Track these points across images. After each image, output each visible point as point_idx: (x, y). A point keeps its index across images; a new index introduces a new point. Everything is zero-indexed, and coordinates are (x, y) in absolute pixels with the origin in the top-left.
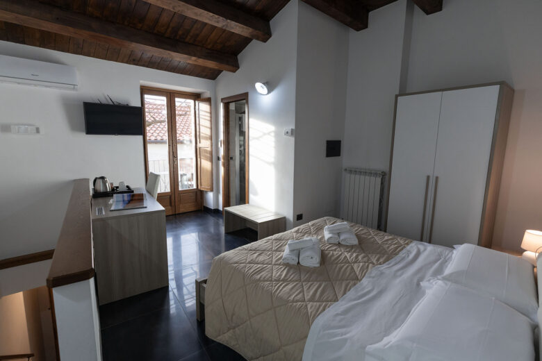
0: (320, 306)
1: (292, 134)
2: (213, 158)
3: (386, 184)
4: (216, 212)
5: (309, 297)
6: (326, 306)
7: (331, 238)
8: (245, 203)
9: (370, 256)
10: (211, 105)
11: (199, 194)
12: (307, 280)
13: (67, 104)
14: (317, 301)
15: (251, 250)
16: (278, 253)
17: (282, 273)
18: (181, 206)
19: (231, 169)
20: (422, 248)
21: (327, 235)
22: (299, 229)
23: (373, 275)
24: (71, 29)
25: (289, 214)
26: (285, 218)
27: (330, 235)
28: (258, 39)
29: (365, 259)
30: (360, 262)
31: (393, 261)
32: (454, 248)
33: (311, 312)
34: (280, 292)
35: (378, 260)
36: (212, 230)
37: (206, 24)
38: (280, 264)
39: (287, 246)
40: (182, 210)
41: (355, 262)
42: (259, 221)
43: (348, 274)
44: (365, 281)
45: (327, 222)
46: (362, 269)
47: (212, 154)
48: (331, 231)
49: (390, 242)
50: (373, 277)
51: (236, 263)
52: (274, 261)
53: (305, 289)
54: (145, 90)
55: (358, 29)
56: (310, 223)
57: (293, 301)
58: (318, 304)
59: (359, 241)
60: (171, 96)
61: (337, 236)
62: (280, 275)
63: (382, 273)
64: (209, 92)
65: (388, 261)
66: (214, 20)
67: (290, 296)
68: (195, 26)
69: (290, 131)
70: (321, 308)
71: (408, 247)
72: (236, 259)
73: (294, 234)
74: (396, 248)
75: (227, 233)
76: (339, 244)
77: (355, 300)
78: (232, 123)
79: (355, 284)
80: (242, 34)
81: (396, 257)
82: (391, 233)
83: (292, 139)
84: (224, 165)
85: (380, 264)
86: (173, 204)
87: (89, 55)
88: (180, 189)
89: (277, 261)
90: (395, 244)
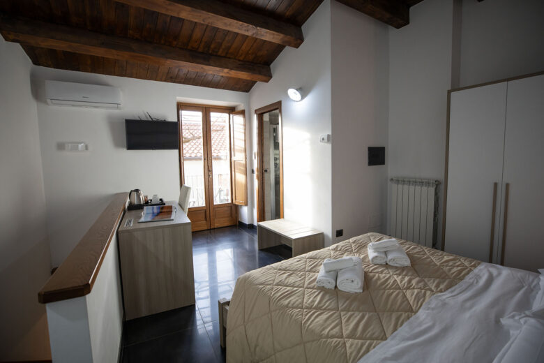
0: (362, 345)
1: (328, 141)
2: (248, 171)
3: (441, 195)
4: (251, 227)
5: (348, 332)
6: (370, 345)
7: (376, 257)
8: (279, 218)
9: (426, 280)
10: (244, 117)
11: (234, 209)
12: (347, 310)
13: (112, 122)
14: (359, 338)
15: (280, 269)
16: (312, 274)
17: (315, 298)
18: (216, 220)
19: (266, 182)
20: (494, 271)
21: (371, 254)
22: (337, 247)
23: (433, 306)
24: (114, 51)
25: (327, 229)
26: (322, 234)
27: (375, 254)
28: (290, 45)
29: (421, 284)
30: (414, 288)
31: (457, 288)
32: (540, 273)
33: (351, 354)
34: (310, 324)
35: (437, 286)
36: (247, 246)
37: (237, 34)
38: (313, 288)
39: (322, 266)
40: (217, 225)
41: (408, 288)
42: (294, 237)
43: (398, 303)
44: (422, 314)
45: (372, 238)
46: (418, 298)
47: (246, 168)
48: (376, 250)
49: (451, 263)
50: (433, 309)
51: (262, 284)
52: (306, 283)
53: (343, 321)
54: (181, 106)
55: (398, 27)
56: (351, 240)
57: (327, 337)
58: (360, 342)
59: (411, 262)
60: (206, 110)
61: (383, 255)
62: (313, 301)
63: (444, 304)
64: (243, 105)
65: (450, 288)
66: (244, 28)
67: (324, 329)
68: (227, 38)
69: (326, 138)
70: (364, 348)
71: (476, 271)
72: (262, 280)
73: (332, 252)
74: (460, 271)
75: (261, 250)
76: (386, 265)
77: (409, 339)
78: (266, 135)
79: (408, 318)
80: (273, 41)
81: (461, 283)
82: (451, 253)
83: (329, 146)
84: (258, 178)
85: (441, 291)
86: (208, 219)
87: (131, 76)
88: (215, 204)
89: (310, 283)
90: (458, 266)
